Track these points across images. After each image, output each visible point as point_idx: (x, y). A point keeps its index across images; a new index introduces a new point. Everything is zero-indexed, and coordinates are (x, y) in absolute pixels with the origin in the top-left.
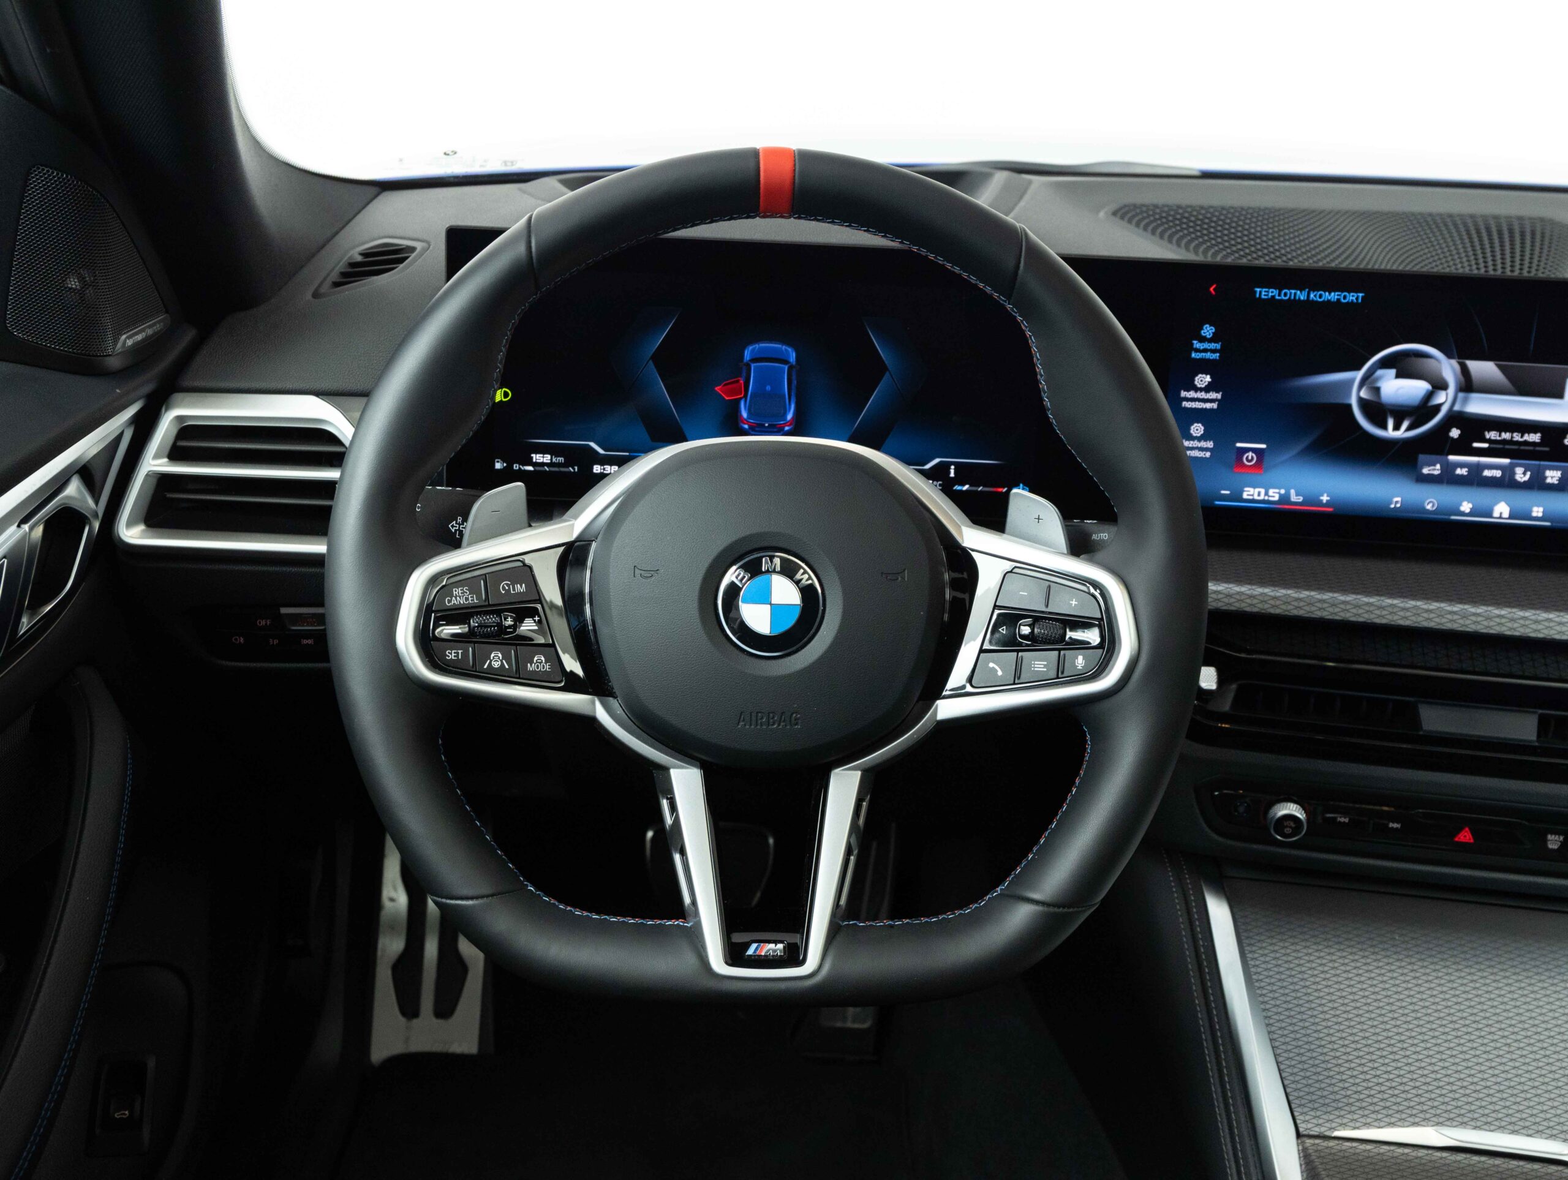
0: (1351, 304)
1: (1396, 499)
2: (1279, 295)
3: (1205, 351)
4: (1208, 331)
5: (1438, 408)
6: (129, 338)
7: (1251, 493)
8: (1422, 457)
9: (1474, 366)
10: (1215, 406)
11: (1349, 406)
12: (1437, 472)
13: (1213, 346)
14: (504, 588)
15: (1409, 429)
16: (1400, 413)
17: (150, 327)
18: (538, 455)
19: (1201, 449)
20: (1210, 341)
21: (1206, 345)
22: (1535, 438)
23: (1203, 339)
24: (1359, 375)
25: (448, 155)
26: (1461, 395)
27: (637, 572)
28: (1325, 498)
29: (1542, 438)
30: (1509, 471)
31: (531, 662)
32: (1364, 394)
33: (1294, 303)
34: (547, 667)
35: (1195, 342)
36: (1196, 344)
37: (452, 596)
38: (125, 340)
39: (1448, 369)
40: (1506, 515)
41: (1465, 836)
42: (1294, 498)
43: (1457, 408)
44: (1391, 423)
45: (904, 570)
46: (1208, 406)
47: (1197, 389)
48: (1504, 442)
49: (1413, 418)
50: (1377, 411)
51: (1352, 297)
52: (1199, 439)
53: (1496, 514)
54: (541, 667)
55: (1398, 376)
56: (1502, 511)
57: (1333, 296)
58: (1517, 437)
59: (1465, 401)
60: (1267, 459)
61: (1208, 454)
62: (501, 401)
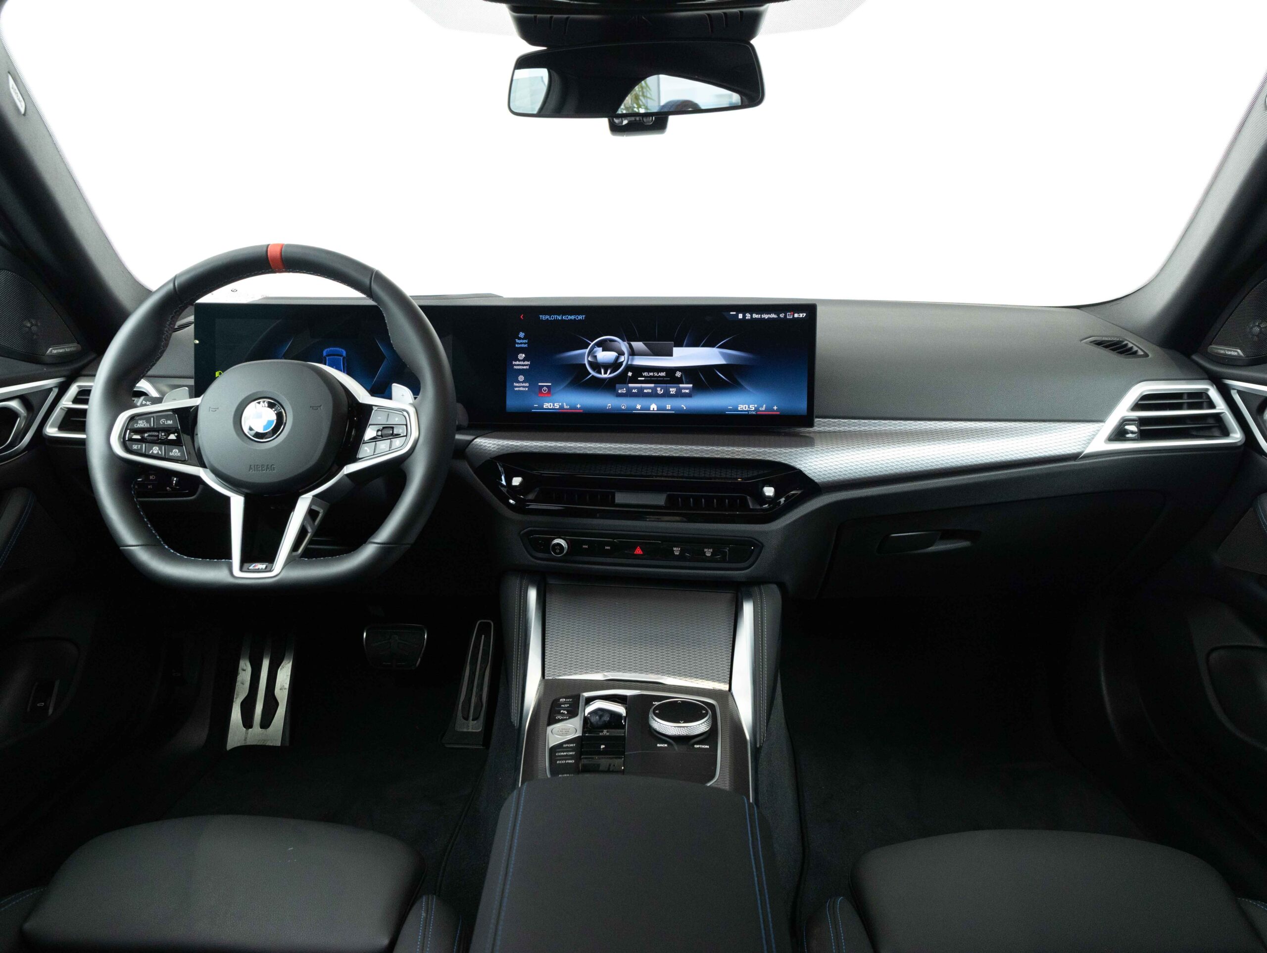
0: (580, 320)
1: (609, 405)
2: (550, 318)
3: (521, 343)
4: (522, 335)
5: (621, 363)
6: (54, 349)
7: (547, 405)
8: (617, 386)
9: (634, 344)
10: (528, 367)
11: (585, 364)
12: (624, 392)
13: (525, 341)
14: (162, 422)
15: (610, 374)
16: (606, 366)
17: (68, 348)
19: (523, 387)
20: (523, 339)
21: (521, 341)
22: (663, 374)
23: (520, 339)
24: (587, 351)
25: (233, 291)
26: (630, 357)
27: (211, 409)
28: (579, 406)
29: (666, 374)
30: (654, 389)
31: (172, 452)
32: (590, 359)
33: (557, 321)
34: (179, 454)
35: (517, 340)
36: (517, 341)
37: (137, 423)
38: (51, 350)
39: (624, 346)
40: (656, 409)
41: (638, 551)
42: (565, 407)
43: (629, 363)
44: (603, 371)
45: (321, 405)
46: (525, 367)
47: (519, 361)
48: (651, 377)
49: (612, 368)
50: (596, 366)
51: (580, 317)
52: (522, 382)
53: (652, 409)
54: (176, 454)
55: (603, 351)
56: (654, 407)
57: (572, 317)
58: (656, 374)
59: (633, 360)
60: (552, 391)
61: (527, 389)
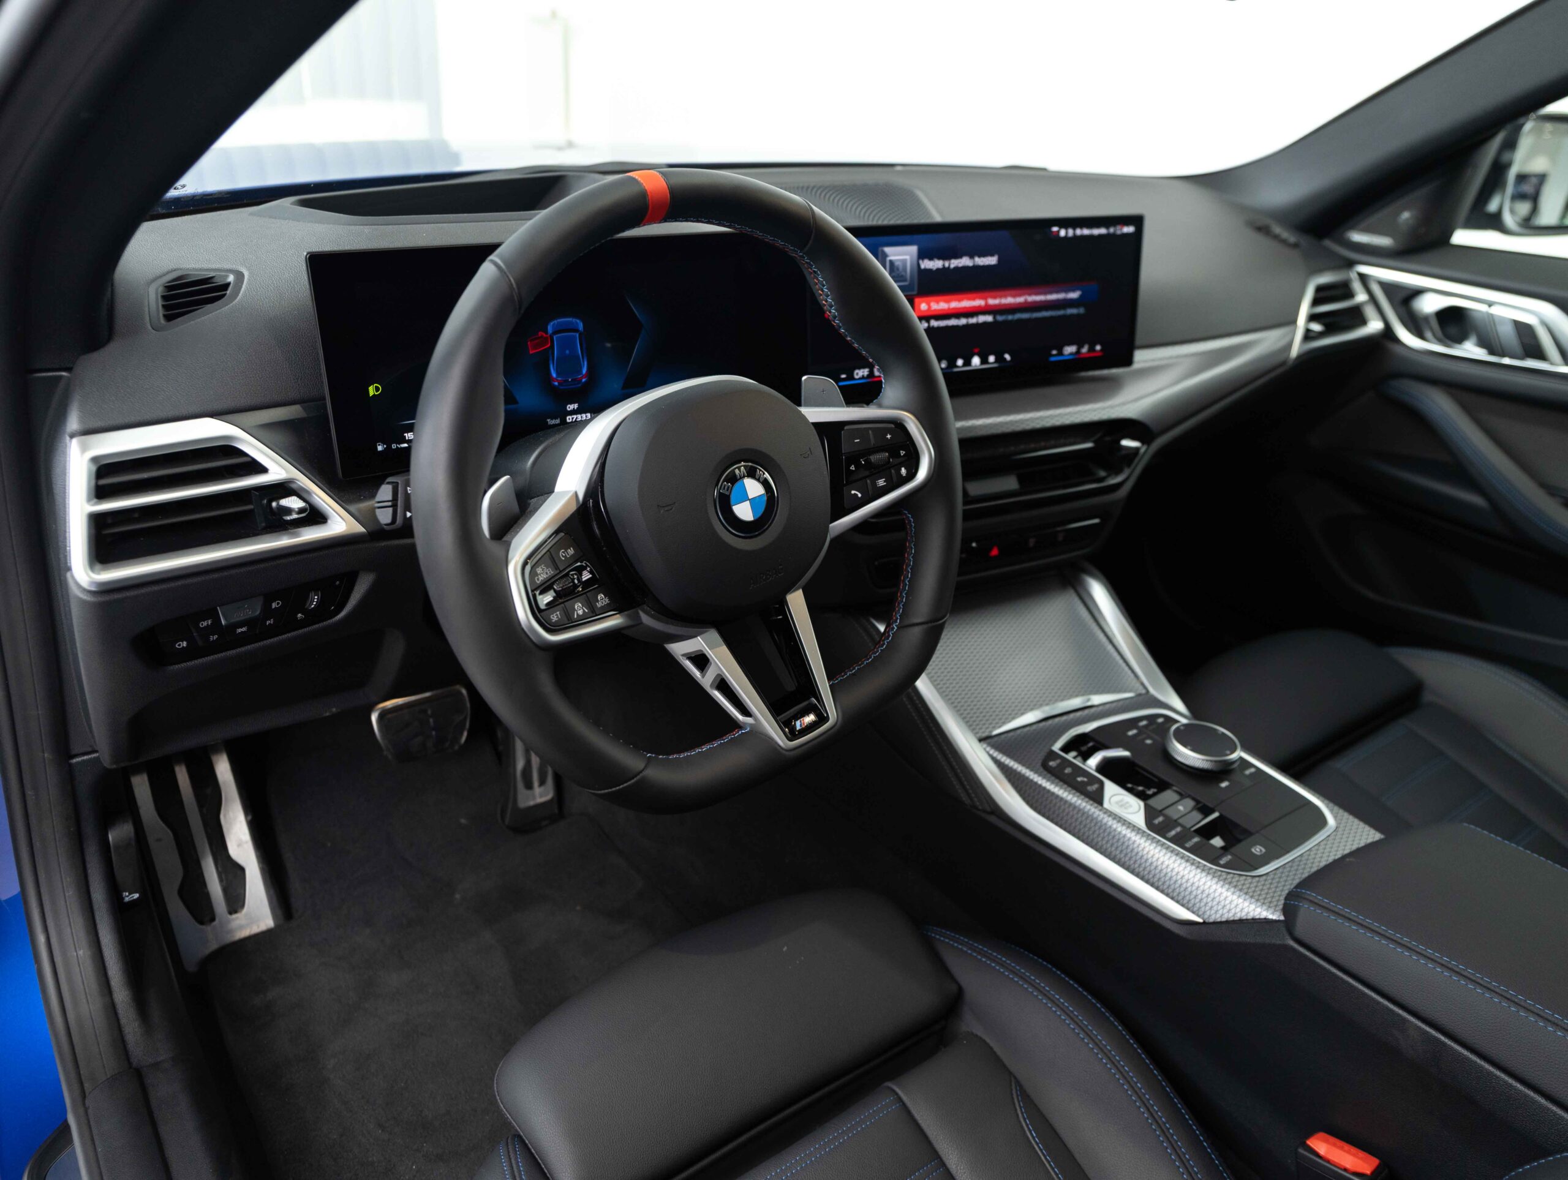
14: (562, 556)
18: (409, 434)
27: (661, 509)
31: (598, 601)
34: (607, 600)
37: (537, 575)
41: (995, 552)
45: (811, 448)
54: (604, 602)
62: (374, 395)
